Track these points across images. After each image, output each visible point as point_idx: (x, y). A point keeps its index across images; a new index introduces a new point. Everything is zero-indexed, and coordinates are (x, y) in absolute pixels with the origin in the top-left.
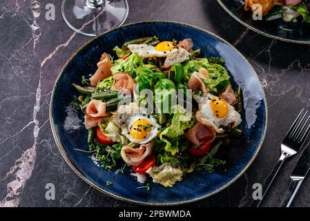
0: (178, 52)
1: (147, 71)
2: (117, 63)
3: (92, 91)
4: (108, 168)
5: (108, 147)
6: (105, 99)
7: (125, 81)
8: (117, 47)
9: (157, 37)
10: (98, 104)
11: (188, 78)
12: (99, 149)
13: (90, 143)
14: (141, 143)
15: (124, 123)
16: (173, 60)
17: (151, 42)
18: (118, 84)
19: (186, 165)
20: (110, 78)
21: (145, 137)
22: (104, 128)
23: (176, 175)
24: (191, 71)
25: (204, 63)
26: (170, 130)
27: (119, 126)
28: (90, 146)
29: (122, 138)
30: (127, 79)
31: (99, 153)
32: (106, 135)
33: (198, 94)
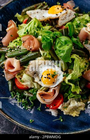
0: (67, 13)
1: (47, 32)
2: (21, 27)
3: (5, 51)
4: (28, 108)
5: (25, 92)
6: (18, 57)
7: (31, 41)
8: (17, 14)
9: (46, 2)
10: (13, 62)
11: (77, 32)
12: (19, 94)
13: (11, 91)
14: (51, 87)
15: (35, 73)
16: (64, 19)
17: (42, 7)
18: (26, 44)
19: (86, 98)
20: (18, 39)
21: (54, 83)
22: (21, 79)
23: (80, 107)
24: (78, 26)
25: (86, 18)
26: (72, 75)
27: (32, 76)
28: (11, 93)
29: (35, 84)
30: (33, 39)
31: (20, 98)
32: (23, 84)
33: (87, 43)
